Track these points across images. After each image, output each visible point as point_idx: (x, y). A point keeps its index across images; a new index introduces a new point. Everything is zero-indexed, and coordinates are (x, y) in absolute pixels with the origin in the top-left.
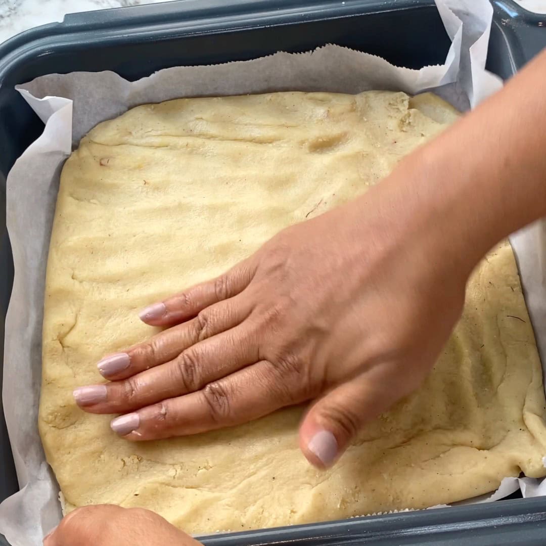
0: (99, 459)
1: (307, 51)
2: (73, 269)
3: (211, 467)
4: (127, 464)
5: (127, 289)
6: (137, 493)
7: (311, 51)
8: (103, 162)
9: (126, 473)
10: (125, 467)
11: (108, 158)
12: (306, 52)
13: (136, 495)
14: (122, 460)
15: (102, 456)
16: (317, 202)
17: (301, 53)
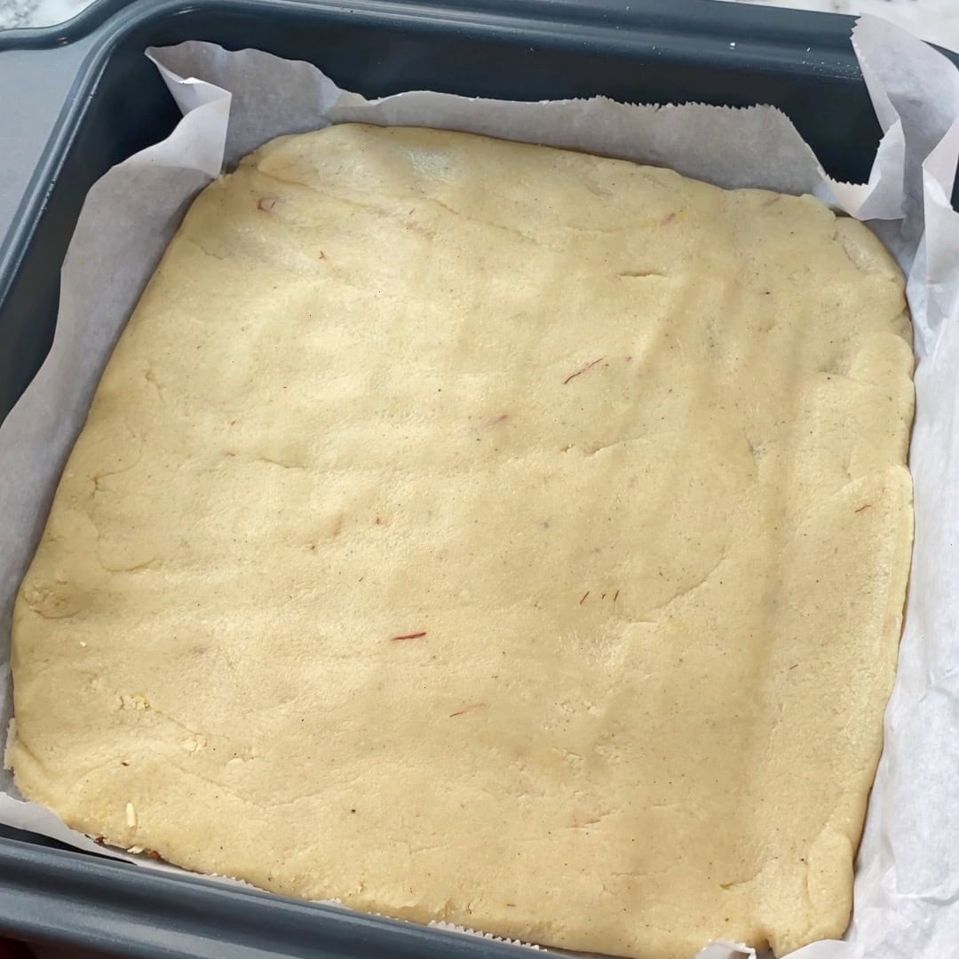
0: (89, 684)
1: (650, 103)
2: (151, 364)
3: (253, 758)
4: (126, 707)
5: (233, 420)
6: (126, 762)
7: (657, 105)
8: (263, 205)
9: (118, 722)
10: (122, 711)
11: (275, 200)
12: (648, 105)
13: (125, 764)
14: (121, 698)
15: (95, 682)
16: (590, 360)
17: (638, 105)
